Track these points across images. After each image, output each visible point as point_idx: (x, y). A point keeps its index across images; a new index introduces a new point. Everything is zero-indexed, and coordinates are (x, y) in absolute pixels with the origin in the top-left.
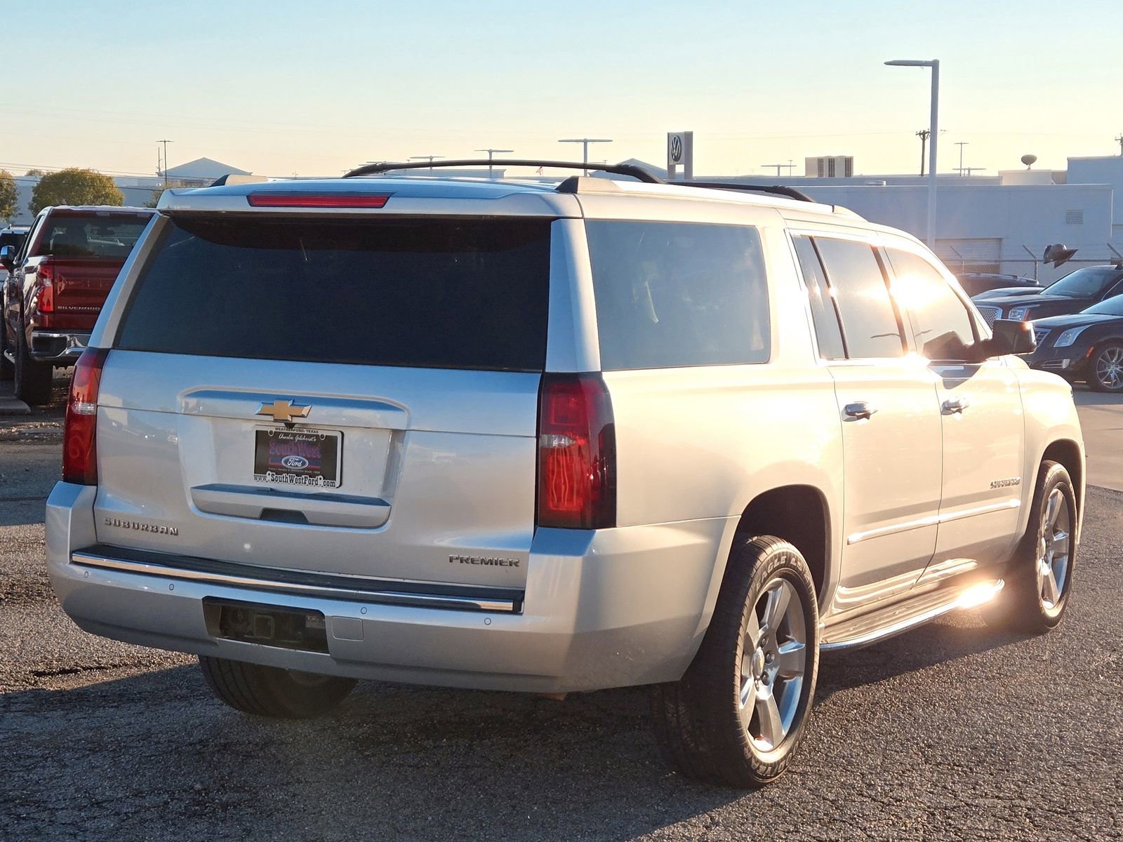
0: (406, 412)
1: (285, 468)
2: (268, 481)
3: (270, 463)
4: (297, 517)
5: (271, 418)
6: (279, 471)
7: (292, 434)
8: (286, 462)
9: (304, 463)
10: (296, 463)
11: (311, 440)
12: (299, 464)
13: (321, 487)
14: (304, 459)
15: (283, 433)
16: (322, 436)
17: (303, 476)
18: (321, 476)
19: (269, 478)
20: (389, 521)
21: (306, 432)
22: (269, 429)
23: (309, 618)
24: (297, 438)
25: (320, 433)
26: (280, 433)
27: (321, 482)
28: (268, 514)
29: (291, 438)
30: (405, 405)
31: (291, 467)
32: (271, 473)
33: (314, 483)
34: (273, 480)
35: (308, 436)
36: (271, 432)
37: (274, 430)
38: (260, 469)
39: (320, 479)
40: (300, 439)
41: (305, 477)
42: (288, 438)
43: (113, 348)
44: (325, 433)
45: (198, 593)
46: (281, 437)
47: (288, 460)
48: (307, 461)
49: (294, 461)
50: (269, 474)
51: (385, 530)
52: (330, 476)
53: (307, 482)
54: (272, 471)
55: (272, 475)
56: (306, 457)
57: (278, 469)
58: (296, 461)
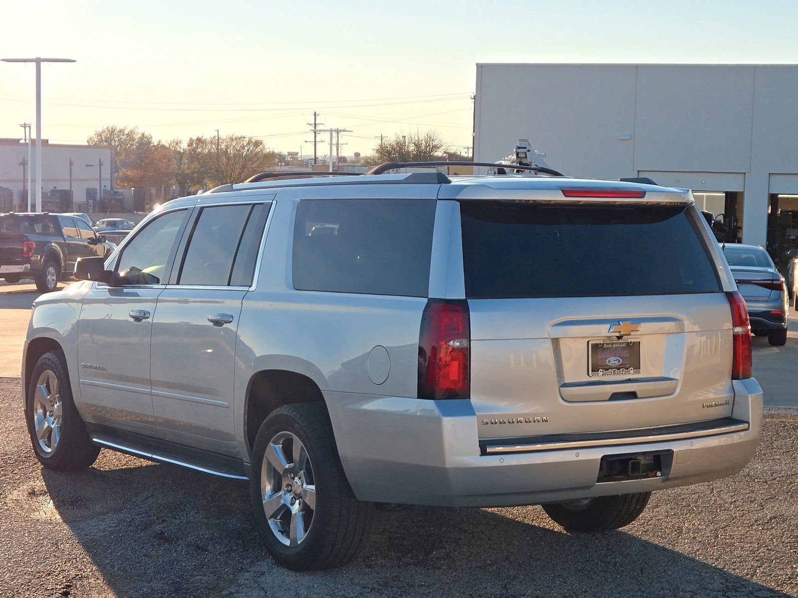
0: (683, 320)
1: (609, 366)
2: (600, 376)
3: (600, 364)
4: (633, 395)
7: (611, 343)
8: (609, 362)
9: (619, 361)
11: (623, 346)
12: (616, 362)
13: (632, 375)
15: (606, 343)
16: (631, 342)
17: (621, 369)
18: (632, 368)
19: (601, 374)
20: (678, 389)
22: (598, 342)
24: (614, 346)
25: (629, 341)
26: (604, 343)
27: (632, 372)
28: (615, 397)
29: (611, 346)
31: (612, 365)
32: (602, 370)
33: (628, 373)
34: (603, 375)
35: (621, 343)
36: (600, 344)
37: (602, 342)
38: (595, 368)
40: (616, 346)
41: (623, 370)
42: (609, 346)
44: (633, 341)
45: (597, 455)
46: (605, 346)
47: (610, 360)
48: (621, 360)
49: (613, 361)
50: (600, 371)
51: (677, 395)
52: (637, 367)
53: (624, 373)
54: (602, 369)
55: (603, 371)
56: (620, 357)
57: (605, 367)
58: (614, 360)
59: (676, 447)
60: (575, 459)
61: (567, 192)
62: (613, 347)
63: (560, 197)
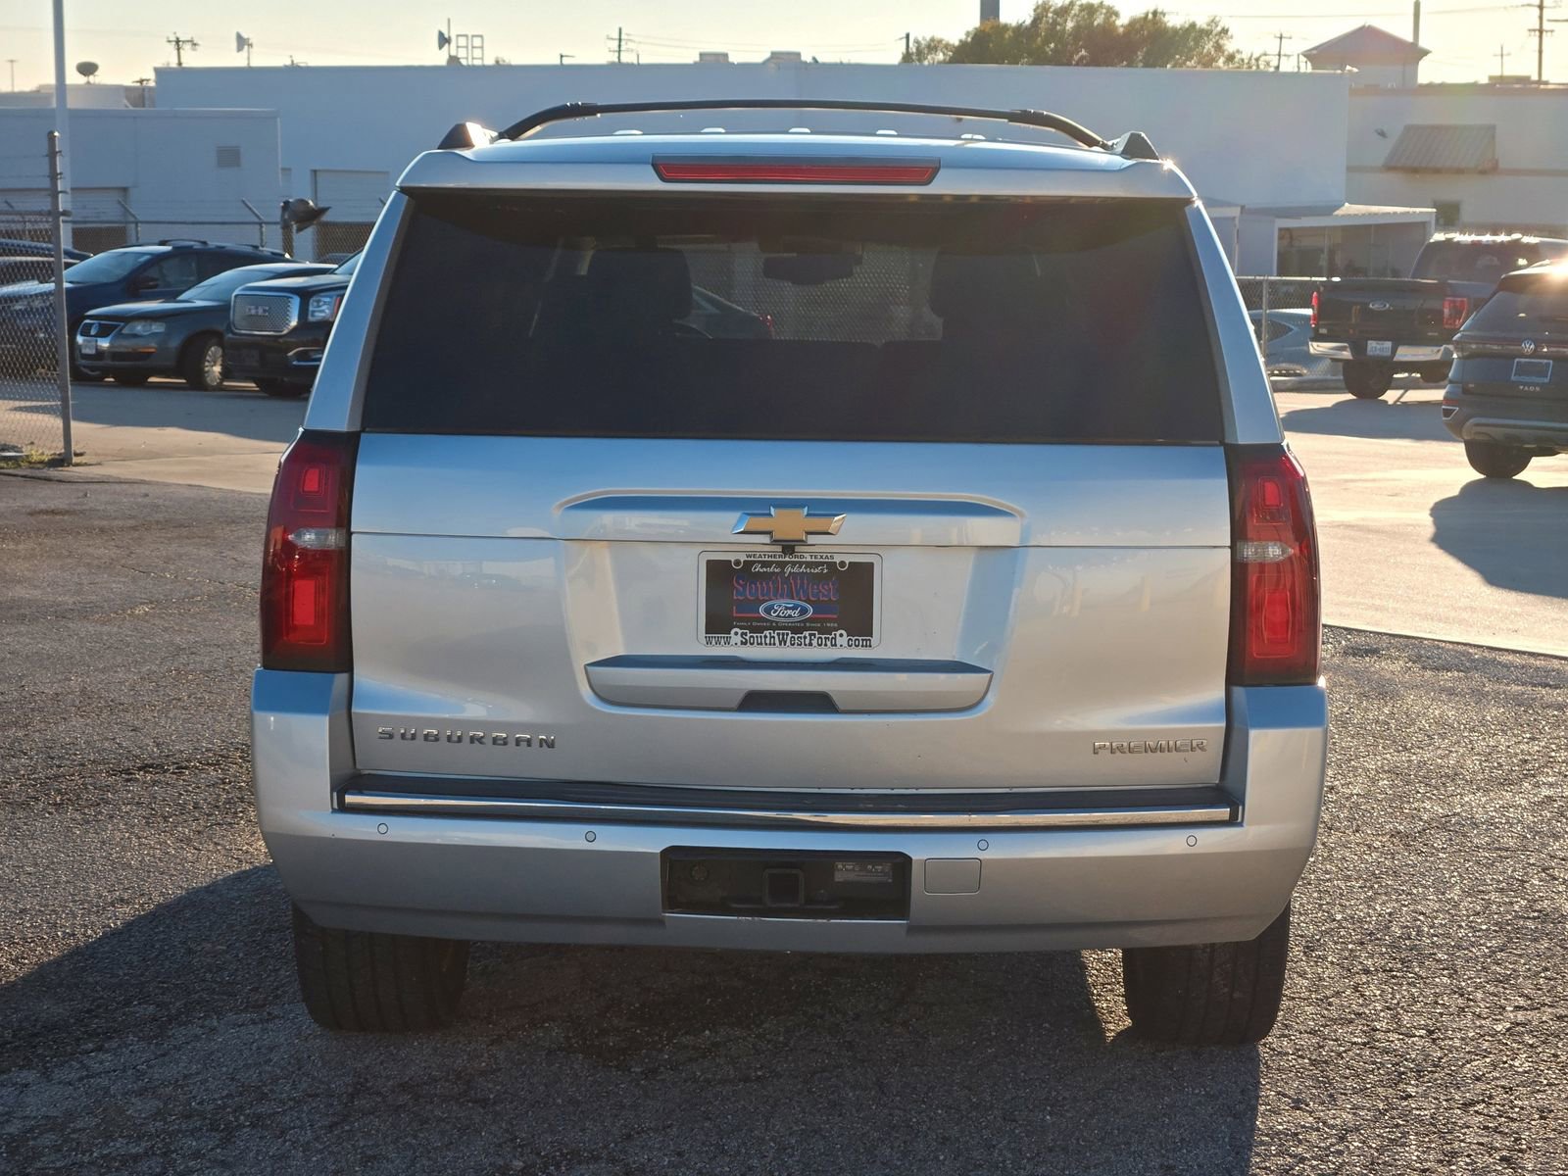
0: (1019, 518)
1: (767, 621)
2: (733, 646)
3: (736, 614)
4: (820, 703)
5: (766, 539)
6: (756, 627)
7: (778, 562)
8: (768, 610)
9: (804, 611)
10: (789, 612)
11: (817, 571)
12: (795, 613)
13: (843, 647)
14: (804, 604)
15: (759, 562)
16: (842, 564)
17: (807, 633)
18: (843, 632)
19: (736, 639)
20: (989, 696)
21: (809, 559)
22: (732, 558)
23: (840, 866)
24: (788, 570)
25: (837, 559)
26: (755, 562)
27: (843, 641)
28: (756, 701)
29: (778, 570)
30: (1015, 507)
31: (778, 620)
32: (740, 631)
33: (829, 643)
34: (743, 643)
35: (809, 565)
36: (737, 562)
37: (745, 558)
38: (717, 624)
39: (841, 635)
40: (795, 570)
41: (810, 635)
42: (771, 570)
43: (363, 430)
44: (848, 559)
45: (652, 841)
46: (758, 569)
47: (772, 607)
48: (809, 607)
49: (784, 608)
50: (736, 634)
51: (986, 711)
52: (861, 627)
53: (815, 642)
54: (741, 628)
55: (742, 634)
56: (808, 601)
57: (754, 624)
58: (787, 608)
59: (919, 850)
60: (583, 845)
61: (667, 165)
62: (783, 572)
63: (648, 182)
